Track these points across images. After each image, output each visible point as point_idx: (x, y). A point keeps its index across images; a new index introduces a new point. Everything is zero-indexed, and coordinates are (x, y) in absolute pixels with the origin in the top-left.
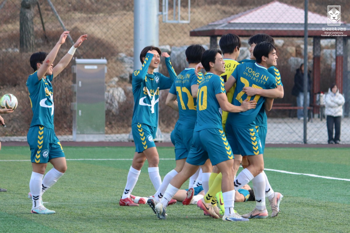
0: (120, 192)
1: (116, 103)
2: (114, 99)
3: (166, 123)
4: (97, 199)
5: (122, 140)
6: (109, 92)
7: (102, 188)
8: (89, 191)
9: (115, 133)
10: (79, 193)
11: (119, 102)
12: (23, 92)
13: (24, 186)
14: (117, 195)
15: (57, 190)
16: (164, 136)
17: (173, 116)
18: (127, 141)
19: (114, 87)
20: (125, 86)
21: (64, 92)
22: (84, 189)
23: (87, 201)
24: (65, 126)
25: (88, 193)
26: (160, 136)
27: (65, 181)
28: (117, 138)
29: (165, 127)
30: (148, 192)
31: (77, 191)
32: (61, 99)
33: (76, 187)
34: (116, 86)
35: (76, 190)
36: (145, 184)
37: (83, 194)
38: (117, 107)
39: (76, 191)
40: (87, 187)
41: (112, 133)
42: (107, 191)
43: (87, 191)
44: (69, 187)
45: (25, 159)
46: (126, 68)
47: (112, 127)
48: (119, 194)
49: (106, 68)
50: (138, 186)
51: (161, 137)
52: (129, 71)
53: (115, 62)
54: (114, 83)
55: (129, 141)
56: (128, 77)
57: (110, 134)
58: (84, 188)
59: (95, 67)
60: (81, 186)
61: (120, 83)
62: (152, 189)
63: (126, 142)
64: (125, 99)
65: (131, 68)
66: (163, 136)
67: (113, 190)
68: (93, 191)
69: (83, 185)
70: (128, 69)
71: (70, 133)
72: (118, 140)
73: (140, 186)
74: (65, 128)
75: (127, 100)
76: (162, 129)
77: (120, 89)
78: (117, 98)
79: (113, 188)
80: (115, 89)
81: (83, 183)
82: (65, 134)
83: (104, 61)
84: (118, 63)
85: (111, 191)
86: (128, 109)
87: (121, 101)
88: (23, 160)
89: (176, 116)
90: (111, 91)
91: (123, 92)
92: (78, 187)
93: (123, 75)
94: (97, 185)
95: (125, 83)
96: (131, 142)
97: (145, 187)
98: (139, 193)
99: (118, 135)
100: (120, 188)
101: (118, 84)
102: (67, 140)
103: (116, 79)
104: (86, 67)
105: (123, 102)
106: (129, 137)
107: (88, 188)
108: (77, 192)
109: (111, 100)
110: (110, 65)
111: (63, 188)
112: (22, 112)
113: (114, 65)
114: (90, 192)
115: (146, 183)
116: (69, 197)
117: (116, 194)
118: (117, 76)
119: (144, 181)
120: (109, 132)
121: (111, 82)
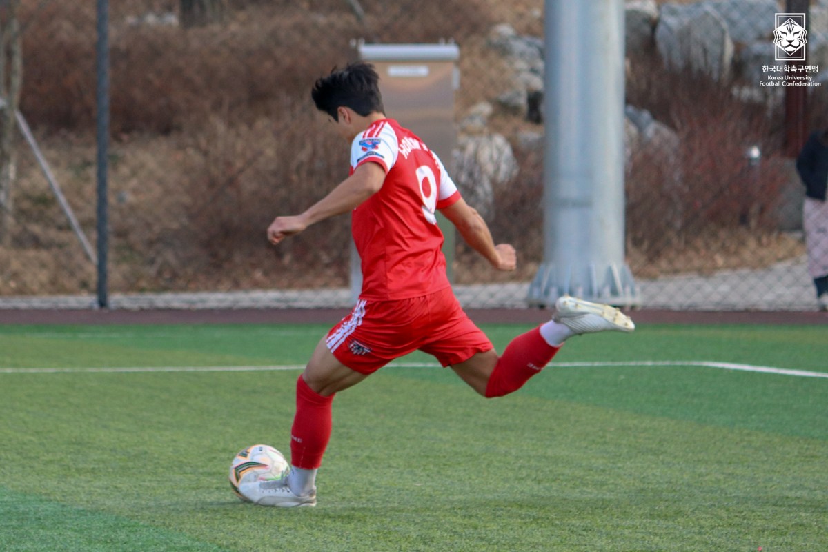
0: (530, 467)
1: (487, 187)
2: (481, 172)
3: (645, 245)
4: (461, 492)
5: (508, 303)
6: (463, 149)
7: (471, 455)
8: (431, 467)
9: (485, 282)
10: (402, 473)
11: (493, 182)
12: (191, 151)
13: (224, 450)
14: (523, 479)
15: (329, 463)
16: (643, 290)
17: (669, 225)
18: (524, 306)
19: (481, 132)
20: (516, 130)
21: (321, 152)
22: (415, 460)
23: (431, 496)
24: (325, 258)
25: (428, 472)
26: (628, 290)
27: (348, 433)
28: (492, 295)
29: (642, 259)
30: (619, 468)
31: (395, 465)
32: (311, 173)
33: (386, 452)
34: (486, 130)
35: (391, 462)
36: (605, 443)
37: (415, 475)
38: (490, 199)
39: (390, 466)
40: (422, 454)
41: (475, 280)
42: (488, 464)
43: (425, 466)
44: (367, 453)
45: (211, 364)
46: (518, 72)
47: (473, 262)
48: (528, 476)
49: (456, 75)
50: (586, 447)
51: (633, 293)
52: (527, 84)
53: (484, 54)
54: (477, 123)
55: (531, 306)
56: (522, 102)
57: (468, 283)
58: (414, 457)
59: (422, 71)
60: (405, 449)
61: (499, 121)
62: (631, 458)
63: (519, 310)
64: (515, 172)
65: (533, 71)
66: (637, 289)
67: (509, 463)
68: (445, 465)
69: (409, 446)
70: (526, 76)
71: (339, 281)
72: (493, 302)
73: (591, 449)
74: (327, 266)
75: (520, 174)
76: (635, 267)
77: (499, 140)
78: (490, 168)
79: (506, 456)
80: (484, 140)
81: (408, 439)
82: (326, 285)
83: (450, 50)
84: (493, 56)
85: (502, 464)
86: (523, 202)
87: (502, 177)
88: (205, 369)
89: (678, 224)
90: (471, 147)
91: (507, 151)
92: (393, 453)
93: (506, 95)
94: (454, 445)
95: (517, 121)
96: (536, 309)
97: (608, 453)
98: (591, 472)
99: (494, 288)
100: (529, 456)
101: (492, 125)
102: (332, 304)
103: (485, 109)
104: (394, 71)
105: (509, 181)
106: (531, 292)
107: (428, 457)
108: (393, 467)
109: (471, 175)
110: (467, 63)
111: (346, 457)
112: (191, 217)
113: (482, 64)
114: (436, 469)
115: (607, 440)
116: (371, 483)
117: (520, 476)
118: (489, 100)
119: (600, 433)
120: (466, 276)
121: (472, 118)
